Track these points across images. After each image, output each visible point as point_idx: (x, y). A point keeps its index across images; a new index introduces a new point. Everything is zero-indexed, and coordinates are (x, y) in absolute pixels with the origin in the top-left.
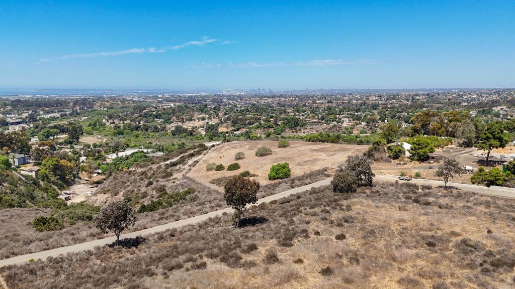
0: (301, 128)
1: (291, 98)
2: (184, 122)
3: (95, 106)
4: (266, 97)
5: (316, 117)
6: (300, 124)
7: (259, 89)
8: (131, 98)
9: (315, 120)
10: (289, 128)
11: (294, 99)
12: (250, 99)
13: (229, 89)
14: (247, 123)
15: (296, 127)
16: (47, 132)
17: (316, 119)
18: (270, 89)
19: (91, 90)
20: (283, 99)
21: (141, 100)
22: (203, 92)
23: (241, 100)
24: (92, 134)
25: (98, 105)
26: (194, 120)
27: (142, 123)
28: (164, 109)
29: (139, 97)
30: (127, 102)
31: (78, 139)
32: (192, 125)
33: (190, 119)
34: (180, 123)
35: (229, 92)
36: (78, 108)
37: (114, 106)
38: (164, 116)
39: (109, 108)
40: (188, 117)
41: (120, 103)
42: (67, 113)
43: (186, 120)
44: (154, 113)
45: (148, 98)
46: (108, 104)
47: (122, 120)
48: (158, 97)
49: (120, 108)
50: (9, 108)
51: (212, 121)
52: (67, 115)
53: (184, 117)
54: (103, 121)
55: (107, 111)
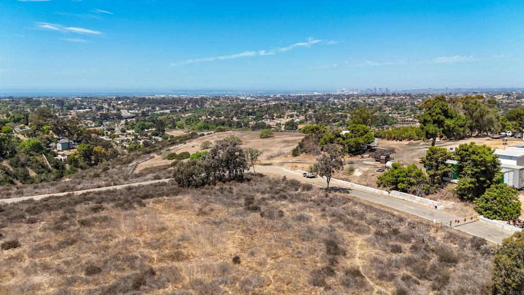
0: (390, 127)
1: (402, 97)
2: (273, 119)
3: (205, 104)
4: (374, 95)
5: (413, 115)
6: (389, 122)
7: (375, 89)
8: (244, 98)
9: (411, 119)
10: (376, 126)
11: (404, 97)
12: (358, 97)
13: (344, 89)
14: (331, 121)
15: (383, 125)
16: (142, 124)
17: (411, 117)
18: (387, 89)
19: (216, 91)
20: (393, 98)
21: (253, 99)
22: (316, 92)
23: (348, 98)
24: (183, 128)
25: (209, 103)
26: (283, 117)
27: (235, 119)
28: (260, 107)
29: (253, 97)
30: (235, 101)
31: (164, 131)
32: (279, 122)
33: (280, 116)
34: (269, 120)
35: (343, 91)
36: (190, 106)
37: (223, 104)
38: (257, 113)
39: (216, 106)
40: (279, 114)
41: (229, 101)
42: (178, 110)
43: (276, 117)
44: (250, 110)
45: (261, 97)
46: (217, 103)
47: (218, 116)
48: (269, 97)
49: (227, 106)
50: (135, 104)
51: (298, 118)
52: (176, 111)
53: (275, 115)
54: (203, 117)
55: (213, 108)
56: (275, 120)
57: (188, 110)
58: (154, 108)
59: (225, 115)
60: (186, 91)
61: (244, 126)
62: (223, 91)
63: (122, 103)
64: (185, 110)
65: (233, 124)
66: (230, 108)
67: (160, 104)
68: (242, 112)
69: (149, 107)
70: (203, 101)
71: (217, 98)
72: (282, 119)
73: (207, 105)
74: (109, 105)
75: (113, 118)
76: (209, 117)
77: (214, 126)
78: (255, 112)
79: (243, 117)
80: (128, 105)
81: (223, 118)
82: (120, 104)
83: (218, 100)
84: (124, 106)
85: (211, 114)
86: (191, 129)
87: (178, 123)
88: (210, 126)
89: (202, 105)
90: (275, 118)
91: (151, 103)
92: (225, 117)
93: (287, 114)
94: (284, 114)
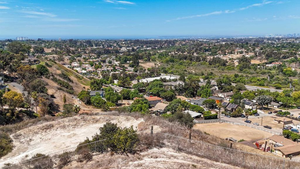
2: (225, 55)
7: (295, 34)
8: (202, 40)
16: (125, 58)
21: (208, 41)
23: (279, 40)
24: (155, 61)
25: (178, 43)
26: (234, 53)
27: (195, 54)
28: (215, 45)
29: (207, 39)
30: (196, 42)
31: (138, 63)
32: (230, 57)
33: (231, 52)
34: (222, 55)
35: (270, 36)
36: (166, 45)
37: (188, 44)
38: (213, 50)
39: (183, 45)
40: (230, 51)
41: (191, 42)
42: (157, 48)
43: (228, 53)
44: (207, 48)
45: (213, 39)
46: (184, 43)
47: (183, 52)
48: (219, 39)
49: (190, 45)
50: (132, 44)
51: (248, 54)
52: (155, 49)
53: (227, 51)
54: (172, 53)
55: (181, 47)
56: (227, 56)
57: (164, 48)
58: (142, 46)
59: (188, 51)
60: (166, 36)
61: (202, 60)
62: (189, 36)
63: (125, 43)
64: (161, 48)
65: (193, 59)
66: (192, 46)
67: (147, 44)
68: (201, 49)
69: (140, 45)
70: (174, 42)
71: (184, 40)
72: (233, 55)
73: (177, 45)
74: (117, 44)
75: (113, 53)
76: (176, 52)
77: (178, 60)
78: (210, 49)
79: (201, 53)
80: (128, 44)
81: (186, 53)
82: (123, 44)
83: (184, 41)
84: (126, 45)
85: (178, 50)
86: (161, 62)
87: (153, 57)
88: (175, 60)
89: (173, 45)
90: (226, 53)
91: (141, 43)
92: (188, 53)
93: (236, 51)
94: (234, 50)
